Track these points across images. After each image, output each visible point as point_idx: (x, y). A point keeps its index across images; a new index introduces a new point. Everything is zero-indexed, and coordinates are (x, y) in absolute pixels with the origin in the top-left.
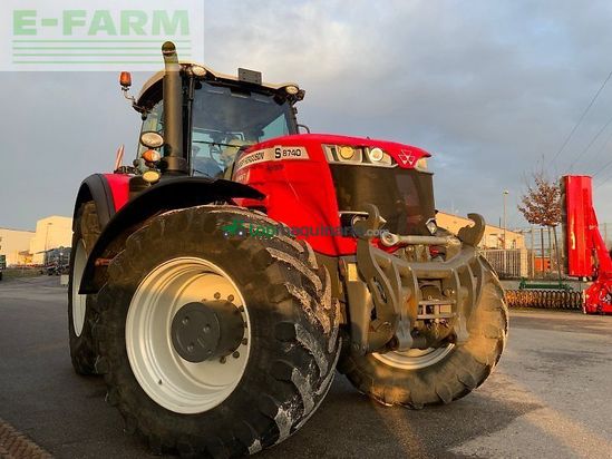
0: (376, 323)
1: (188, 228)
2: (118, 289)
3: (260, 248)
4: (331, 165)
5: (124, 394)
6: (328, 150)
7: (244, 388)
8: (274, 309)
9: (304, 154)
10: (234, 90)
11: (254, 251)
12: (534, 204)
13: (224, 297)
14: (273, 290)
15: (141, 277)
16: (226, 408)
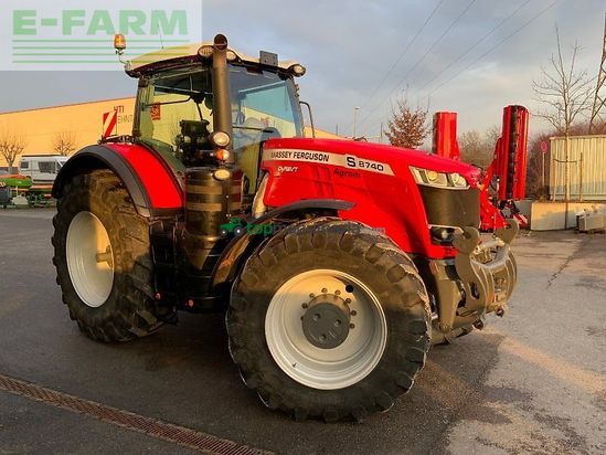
0: (462, 310)
1: (325, 247)
2: (255, 294)
3: (393, 264)
4: (420, 186)
5: (267, 378)
6: (416, 172)
7: (382, 368)
8: (408, 311)
9: (387, 170)
10: (249, 69)
11: (389, 267)
12: (398, 130)
13: (331, 291)
14: (406, 297)
15: (278, 285)
16: (366, 384)
